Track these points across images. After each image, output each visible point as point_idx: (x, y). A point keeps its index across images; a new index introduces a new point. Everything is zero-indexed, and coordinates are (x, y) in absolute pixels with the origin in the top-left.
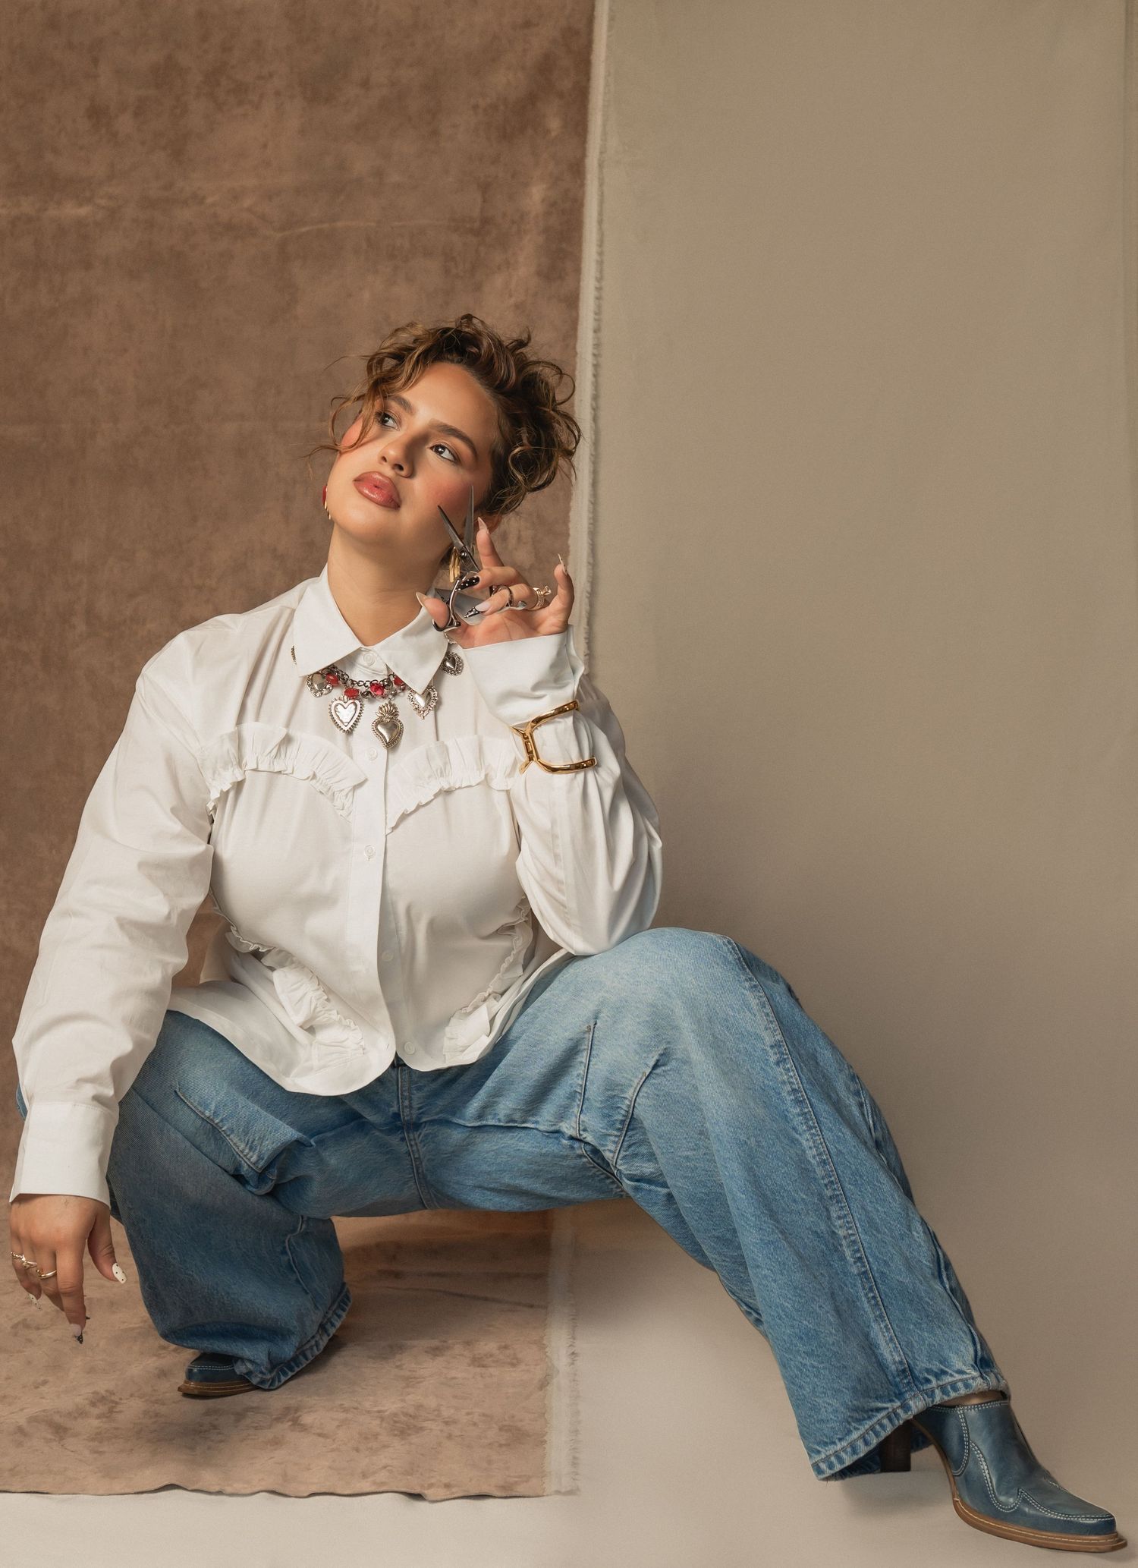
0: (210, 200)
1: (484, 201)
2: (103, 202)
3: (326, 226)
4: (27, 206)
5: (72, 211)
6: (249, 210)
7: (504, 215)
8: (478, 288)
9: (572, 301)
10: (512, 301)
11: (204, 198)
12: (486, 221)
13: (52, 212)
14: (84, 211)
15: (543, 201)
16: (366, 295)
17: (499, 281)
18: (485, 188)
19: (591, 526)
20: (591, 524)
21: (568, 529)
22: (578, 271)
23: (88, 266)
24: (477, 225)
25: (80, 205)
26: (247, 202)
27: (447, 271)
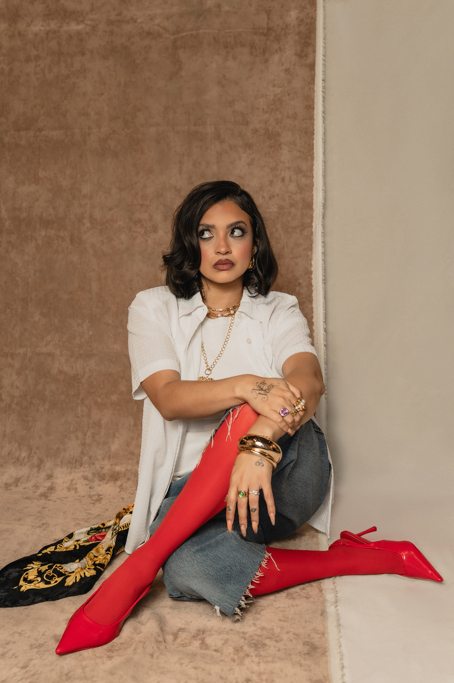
0: (139, 21)
1: (269, 19)
2: (89, 22)
3: (194, 32)
4: (53, 25)
5: (74, 27)
6: (158, 25)
7: (278, 25)
8: (266, 61)
9: (312, 67)
10: (283, 67)
11: (136, 20)
12: (269, 29)
13: (65, 28)
14: (81, 27)
15: (297, 19)
16: (214, 66)
17: (276, 57)
18: (268, 13)
19: (324, 172)
20: (324, 171)
21: (313, 174)
22: (314, 51)
23: (83, 54)
24: (265, 31)
25: (78, 24)
26: (157, 21)
27: (251, 54)
